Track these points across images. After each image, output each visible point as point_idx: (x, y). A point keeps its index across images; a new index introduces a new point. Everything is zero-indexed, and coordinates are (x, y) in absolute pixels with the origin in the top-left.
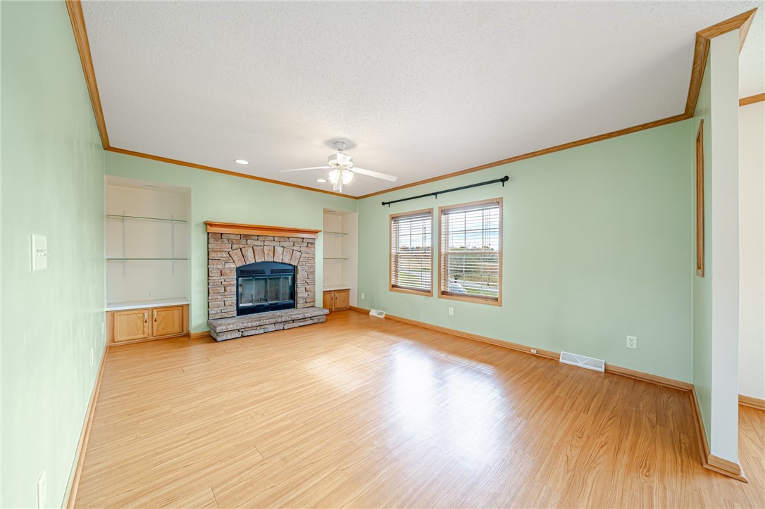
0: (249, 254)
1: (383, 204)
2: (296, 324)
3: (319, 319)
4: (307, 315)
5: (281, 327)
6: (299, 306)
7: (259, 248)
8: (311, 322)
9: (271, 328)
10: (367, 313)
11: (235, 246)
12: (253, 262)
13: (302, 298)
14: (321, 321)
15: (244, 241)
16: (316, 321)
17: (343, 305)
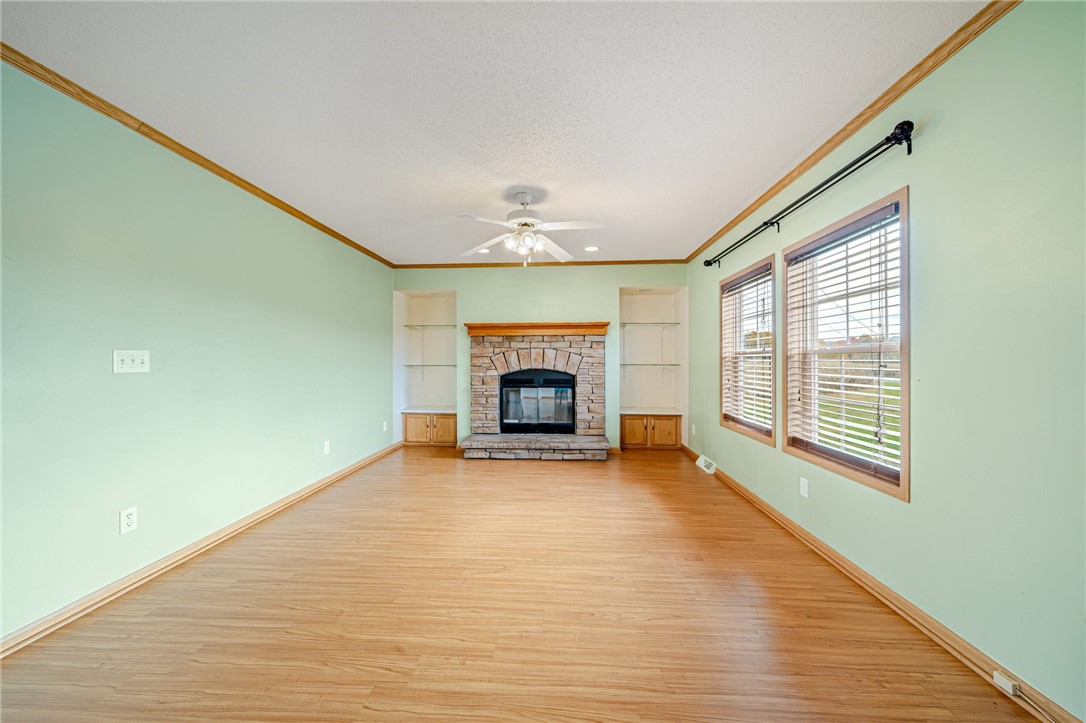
0: (513, 358)
1: (708, 263)
2: (558, 456)
3: (594, 455)
4: (572, 446)
5: (537, 455)
6: (578, 431)
7: (525, 351)
8: (581, 456)
9: (524, 454)
10: (693, 458)
11: (497, 350)
12: (517, 369)
13: (584, 421)
14: (598, 458)
15: (507, 344)
16: (589, 456)
17: (669, 441)
